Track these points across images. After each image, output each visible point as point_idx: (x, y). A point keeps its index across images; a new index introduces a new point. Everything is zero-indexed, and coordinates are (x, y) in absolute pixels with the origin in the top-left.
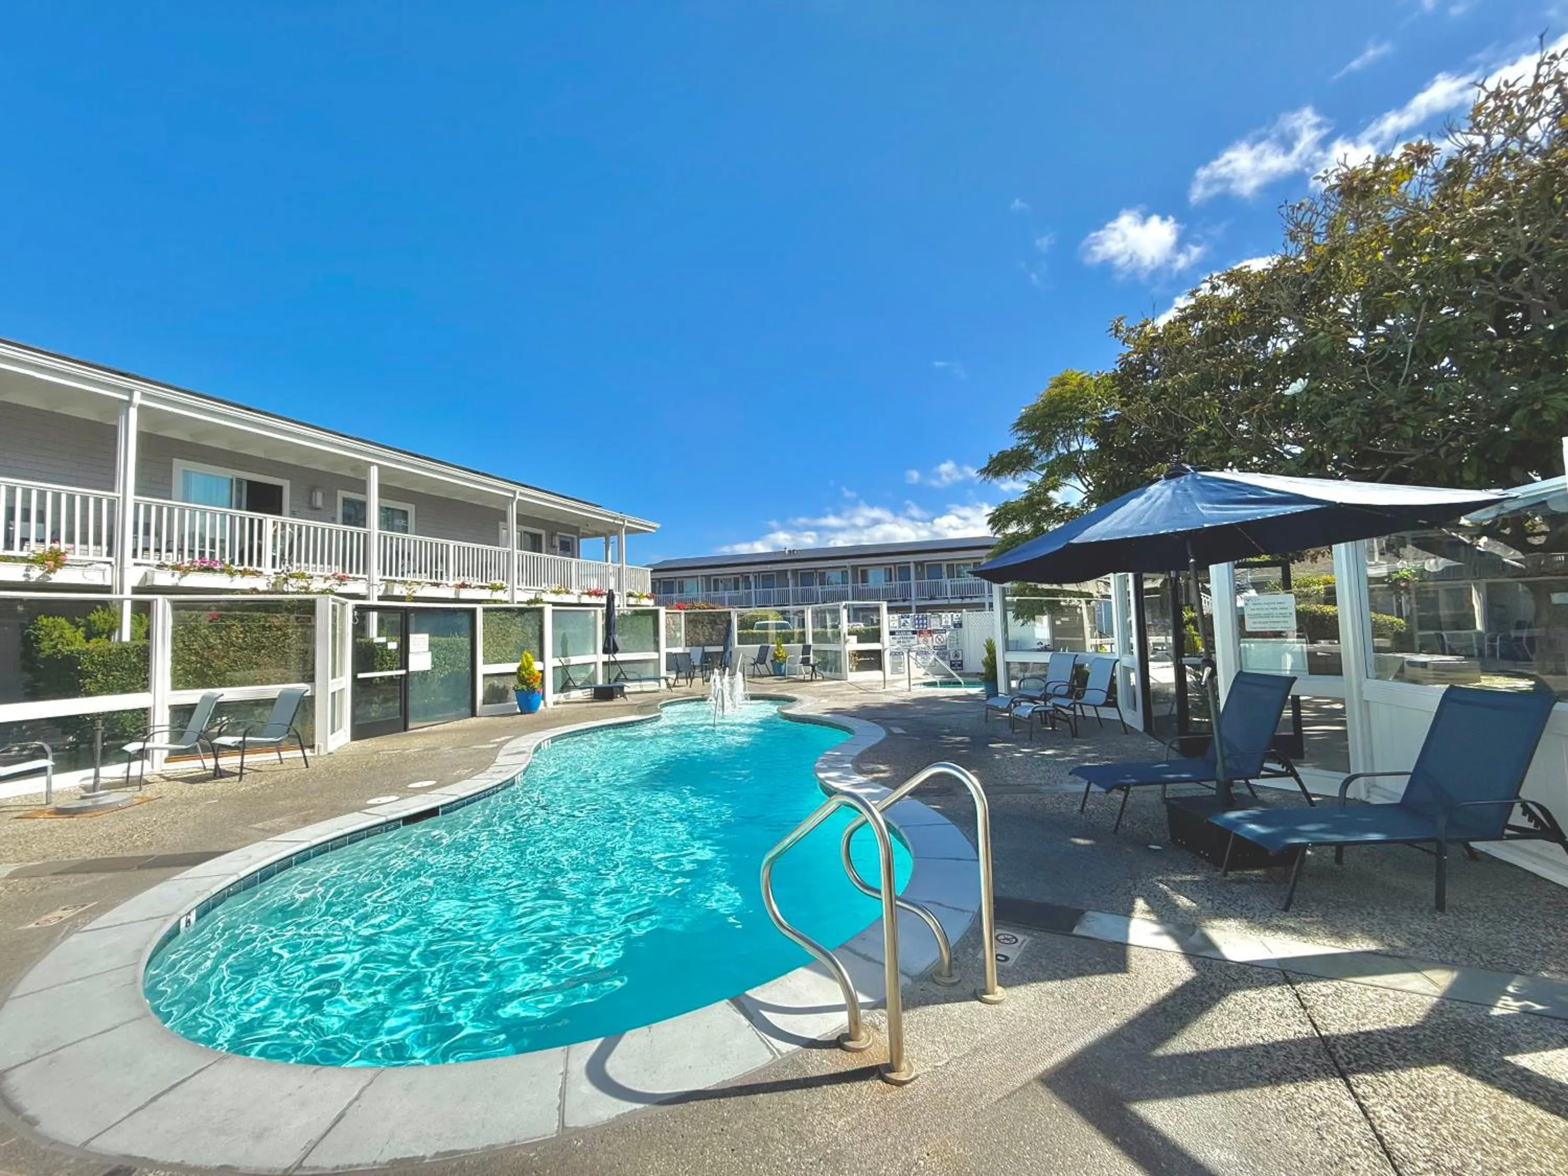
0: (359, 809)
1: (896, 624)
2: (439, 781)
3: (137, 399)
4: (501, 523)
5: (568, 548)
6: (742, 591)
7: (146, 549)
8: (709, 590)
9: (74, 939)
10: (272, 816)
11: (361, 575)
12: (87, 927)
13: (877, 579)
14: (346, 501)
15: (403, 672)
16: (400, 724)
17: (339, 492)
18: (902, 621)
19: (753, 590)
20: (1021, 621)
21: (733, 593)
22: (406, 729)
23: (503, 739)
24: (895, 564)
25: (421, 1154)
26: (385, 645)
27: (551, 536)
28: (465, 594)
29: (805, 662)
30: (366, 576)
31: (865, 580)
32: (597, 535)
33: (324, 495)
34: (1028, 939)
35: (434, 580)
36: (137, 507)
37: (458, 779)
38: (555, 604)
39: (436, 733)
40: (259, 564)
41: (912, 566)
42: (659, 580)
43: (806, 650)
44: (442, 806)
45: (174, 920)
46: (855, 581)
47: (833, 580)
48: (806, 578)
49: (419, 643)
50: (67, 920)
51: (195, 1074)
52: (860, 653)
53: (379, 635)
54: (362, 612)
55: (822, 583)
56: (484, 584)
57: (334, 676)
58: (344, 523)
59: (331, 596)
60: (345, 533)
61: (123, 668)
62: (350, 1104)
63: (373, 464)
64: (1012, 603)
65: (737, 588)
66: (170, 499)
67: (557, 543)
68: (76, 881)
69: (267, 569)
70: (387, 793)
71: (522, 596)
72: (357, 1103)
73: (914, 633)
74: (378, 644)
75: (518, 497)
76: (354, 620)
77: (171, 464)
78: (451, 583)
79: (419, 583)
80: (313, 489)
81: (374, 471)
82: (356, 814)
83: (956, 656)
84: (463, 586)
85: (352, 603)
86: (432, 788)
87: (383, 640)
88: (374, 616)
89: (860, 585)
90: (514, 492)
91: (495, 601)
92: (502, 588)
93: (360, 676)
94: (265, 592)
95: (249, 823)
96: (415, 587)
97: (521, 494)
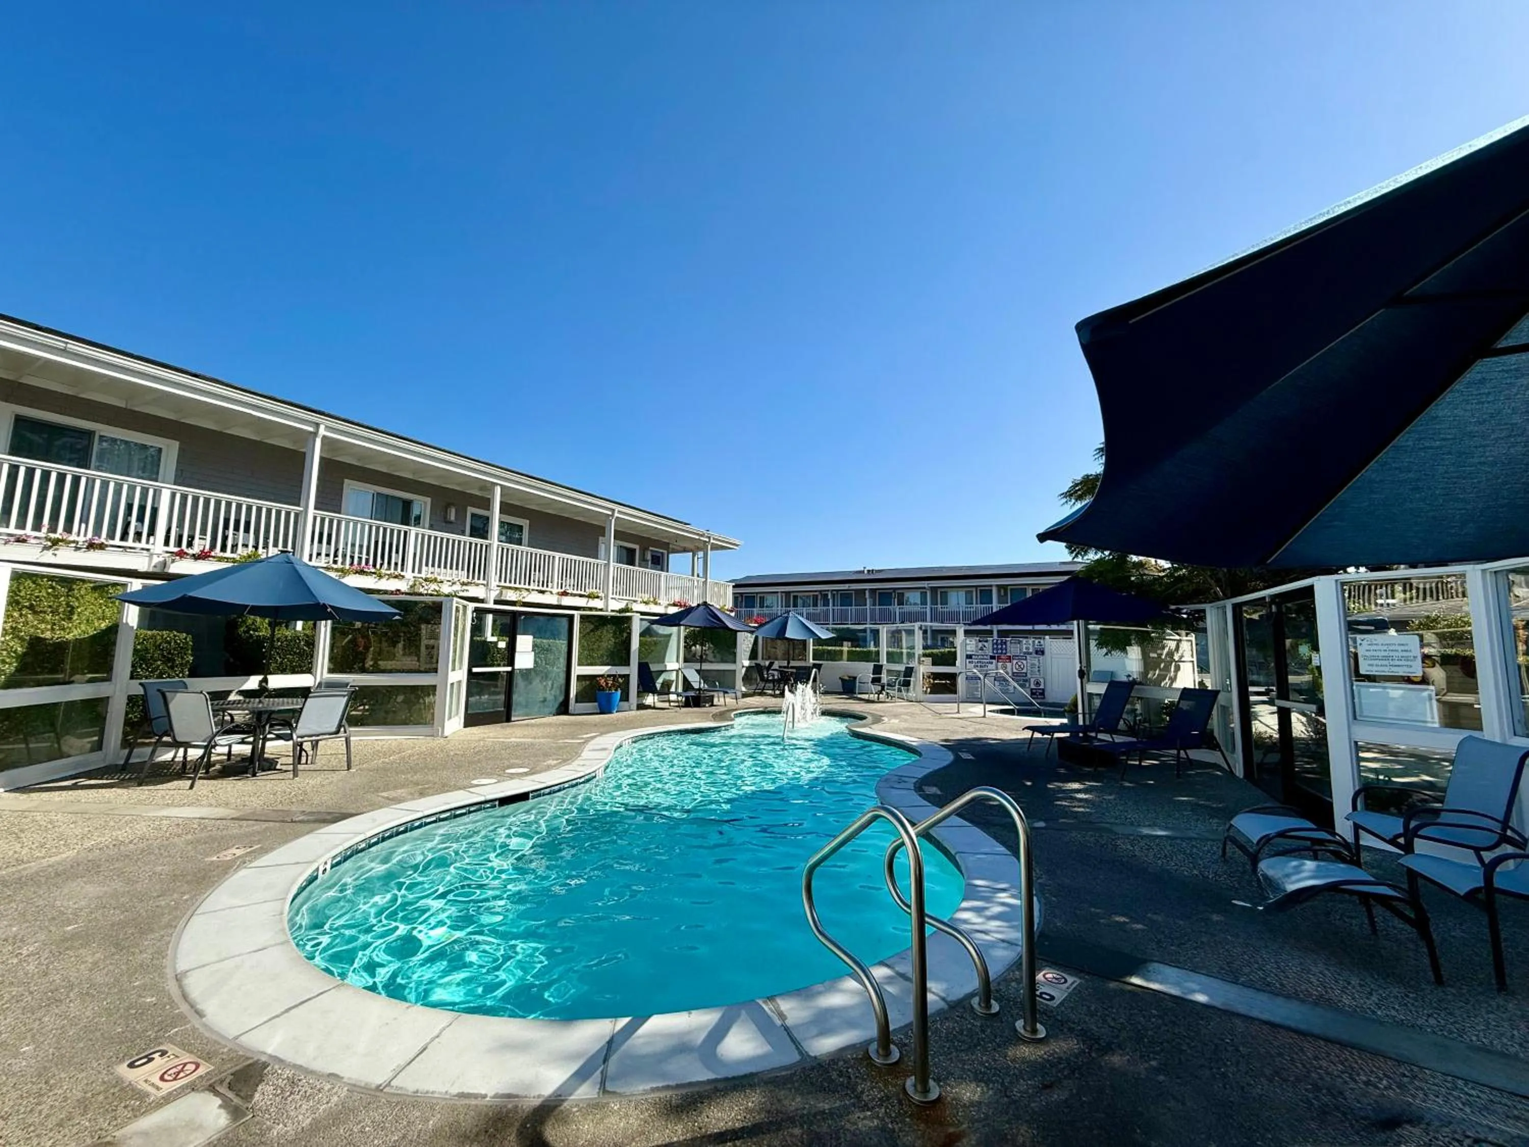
0: (464, 788)
1: (974, 649)
2: (531, 769)
3: (322, 431)
4: (601, 538)
5: (659, 562)
6: (820, 608)
7: (319, 554)
8: (788, 605)
9: (242, 873)
10: (395, 788)
11: (481, 581)
12: (253, 865)
13: (957, 601)
14: (473, 515)
15: (509, 669)
16: (505, 716)
17: (469, 508)
18: (980, 645)
19: (831, 607)
20: (1105, 650)
21: (811, 610)
22: (508, 720)
23: (588, 736)
24: (976, 587)
25: (483, 1092)
26: (496, 643)
27: (644, 550)
28: (567, 601)
29: (876, 681)
30: (485, 582)
31: (944, 602)
32: (685, 550)
33: (456, 511)
34: (1078, 981)
35: (540, 588)
36: (315, 518)
37: (549, 768)
38: (642, 613)
39: (533, 725)
40: (402, 570)
41: (994, 590)
42: (741, 594)
43: (878, 669)
44: (533, 791)
45: (314, 867)
46: (934, 602)
47: (912, 601)
48: (884, 598)
49: (524, 642)
50: (239, 857)
51: (318, 995)
52: (936, 676)
53: (493, 635)
54: (480, 613)
55: (901, 603)
56: (583, 593)
57: (453, 670)
58: (471, 535)
59: (455, 599)
60: (471, 544)
61: (295, 653)
62: (433, 1040)
63: (497, 484)
64: (1094, 632)
65: (815, 605)
66: (340, 513)
67: (649, 557)
68: (247, 826)
69: (408, 574)
70: (489, 775)
71: (615, 605)
72: (437, 1040)
73: (992, 658)
74: (491, 642)
75: (616, 515)
76: (473, 621)
77: (342, 483)
78: (555, 591)
79: (527, 590)
80: (448, 506)
81: (498, 490)
82: (462, 791)
83: (1038, 684)
84: (565, 594)
85: (472, 606)
86: (526, 774)
87: (495, 639)
88: (490, 618)
89: (939, 606)
90: (613, 510)
91: (591, 609)
92: (598, 597)
93: (475, 670)
94: (406, 594)
95: (377, 791)
96: (525, 593)
97: (619, 512)
